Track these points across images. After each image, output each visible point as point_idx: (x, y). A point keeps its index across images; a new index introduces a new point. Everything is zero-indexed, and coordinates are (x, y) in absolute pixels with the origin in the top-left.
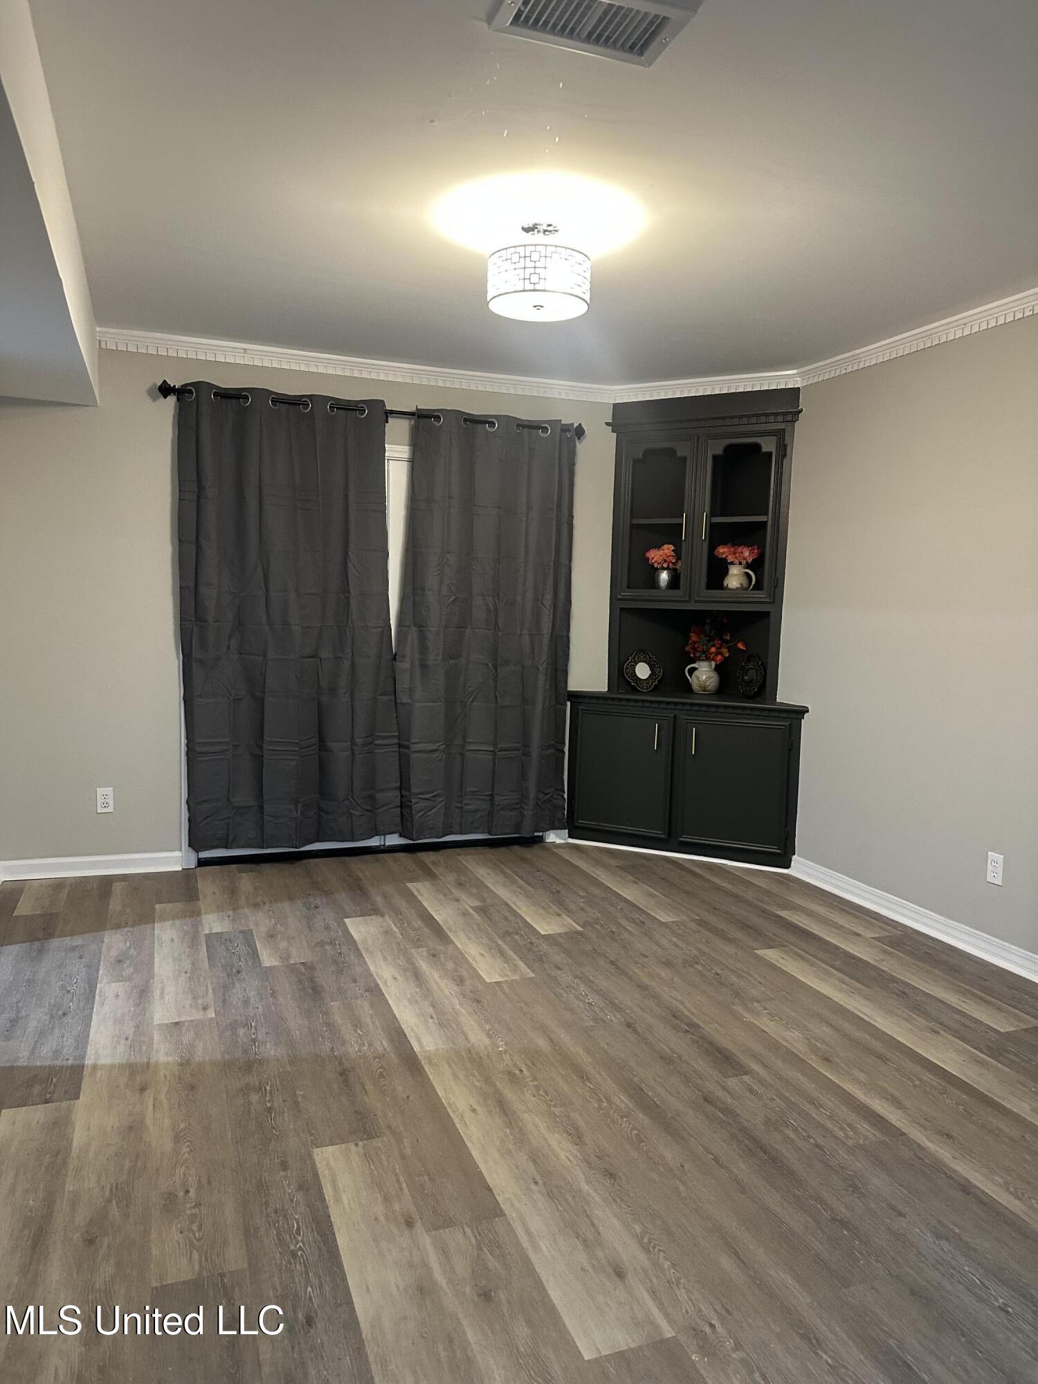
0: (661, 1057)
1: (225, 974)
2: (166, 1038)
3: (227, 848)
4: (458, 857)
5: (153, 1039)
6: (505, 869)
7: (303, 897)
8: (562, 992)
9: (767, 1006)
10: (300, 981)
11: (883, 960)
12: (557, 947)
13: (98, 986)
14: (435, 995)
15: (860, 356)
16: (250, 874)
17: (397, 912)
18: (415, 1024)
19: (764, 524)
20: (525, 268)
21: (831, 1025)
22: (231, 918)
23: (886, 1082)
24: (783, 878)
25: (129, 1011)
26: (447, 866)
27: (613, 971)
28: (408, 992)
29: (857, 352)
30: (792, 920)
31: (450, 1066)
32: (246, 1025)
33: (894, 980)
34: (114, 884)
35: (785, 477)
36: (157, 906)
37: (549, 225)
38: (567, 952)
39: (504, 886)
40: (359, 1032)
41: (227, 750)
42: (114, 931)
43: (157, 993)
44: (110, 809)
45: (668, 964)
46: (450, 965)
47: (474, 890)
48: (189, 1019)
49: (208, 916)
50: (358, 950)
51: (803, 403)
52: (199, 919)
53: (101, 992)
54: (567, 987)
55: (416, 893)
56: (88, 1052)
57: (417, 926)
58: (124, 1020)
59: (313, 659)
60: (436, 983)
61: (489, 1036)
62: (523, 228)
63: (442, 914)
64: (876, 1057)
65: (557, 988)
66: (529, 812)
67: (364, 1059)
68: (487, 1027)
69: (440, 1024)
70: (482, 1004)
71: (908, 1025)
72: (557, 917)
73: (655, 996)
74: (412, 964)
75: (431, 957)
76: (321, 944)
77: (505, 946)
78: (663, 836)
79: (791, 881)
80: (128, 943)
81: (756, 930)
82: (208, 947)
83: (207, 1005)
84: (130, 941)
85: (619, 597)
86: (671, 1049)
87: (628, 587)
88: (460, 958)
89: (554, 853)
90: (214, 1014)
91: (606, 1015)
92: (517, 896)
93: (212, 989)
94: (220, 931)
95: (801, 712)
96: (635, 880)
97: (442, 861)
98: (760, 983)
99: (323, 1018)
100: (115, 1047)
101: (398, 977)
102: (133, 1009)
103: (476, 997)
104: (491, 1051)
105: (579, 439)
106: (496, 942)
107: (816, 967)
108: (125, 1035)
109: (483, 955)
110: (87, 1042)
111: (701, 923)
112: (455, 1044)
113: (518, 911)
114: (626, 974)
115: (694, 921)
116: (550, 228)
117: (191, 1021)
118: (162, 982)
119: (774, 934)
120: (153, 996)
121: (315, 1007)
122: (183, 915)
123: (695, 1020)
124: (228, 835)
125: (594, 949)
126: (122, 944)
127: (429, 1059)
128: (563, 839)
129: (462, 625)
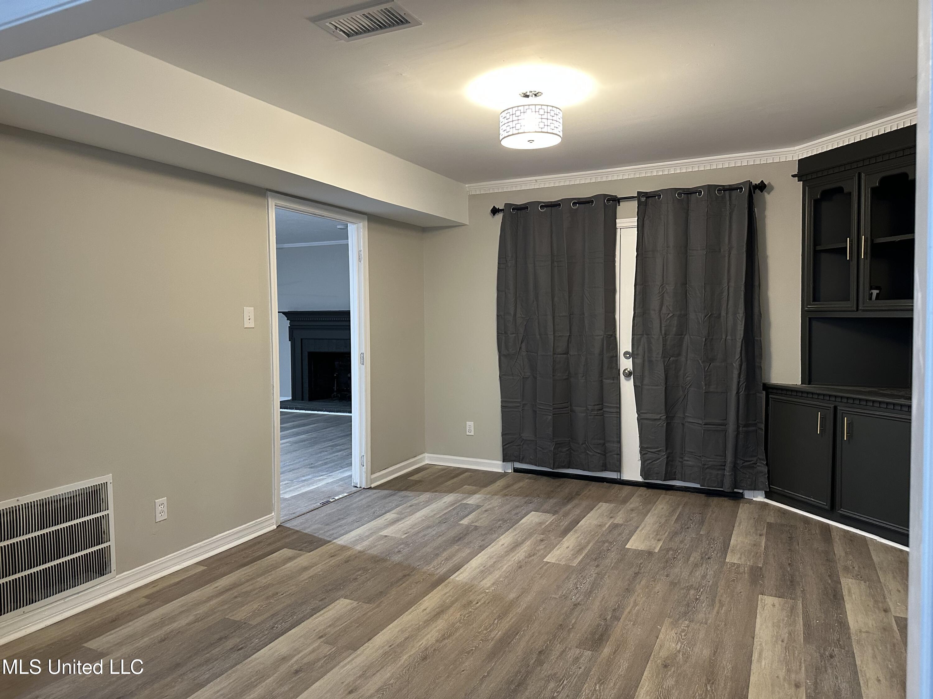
1: (439, 522)
2: (374, 540)
3: (519, 462)
4: (662, 496)
5: (369, 539)
7: (532, 497)
9: (692, 625)
10: (461, 533)
12: (620, 556)
13: (388, 513)
17: (566, 515)
22: (484, 499)
25: (379, 527)
27: (628, 577)
28: (497, 553)
30: (845, 587)
31: (452, 589)
32: (408, 544)
34: (466, 473)
38: (621, 560)
39: (660, 517)
41: (519, 406)
43: (401, 522)
44: (472, 433)
45: (674, 584)
47: (634, 515)
48: (393, 536)
49: (478, 495)
50: (512, 527)
52: (471, 496)
53: (383, 516)
54: (581, 576)
55: (596, 508)
56: (339, 538)
57: (562, 524)
59: (565, 356)
61: (494, 584)
63: (587, 522)
65: (574, 575)
66: (728, 472)
67: (424, 573)
68: (501, 580)
69: (482, 571)
70: (520, 569)
72: (656, 541)
73: (626, 597)
74: (525, 541)
75: (539, 541)
76: (500, 520)
77: (589, 547)
78: (827, 507)
82: (453, 509)
83: (409, 533)
84: (429, 499)
85: (808, 309)
86: (575, 623)
87: (814, 300)
88: (552, 546)
90: (405, 536)
91: (574, 596)
92: (654, 524)
93: (423, 526)
94: (470, 503)
97: (647, 495)
99: (441, 551)
102: (382, 526)
103: (524, 565)
105: (763, 192)
106: (589, 544)
108: (362, 535)
109: (568, 547)
110: (345, 534)
111: (756, 569)
112: (472, 581)
113: (638, 532)
115: (753, 567)
118: (411, 518)
120: (398, 523)
121: (446, 546)
122: (468, 492)
124: (520, 454)
125: (642, 563)
126: (424, 499)
127: (449, 583)
128: (760, 498)
129: (681, 333)
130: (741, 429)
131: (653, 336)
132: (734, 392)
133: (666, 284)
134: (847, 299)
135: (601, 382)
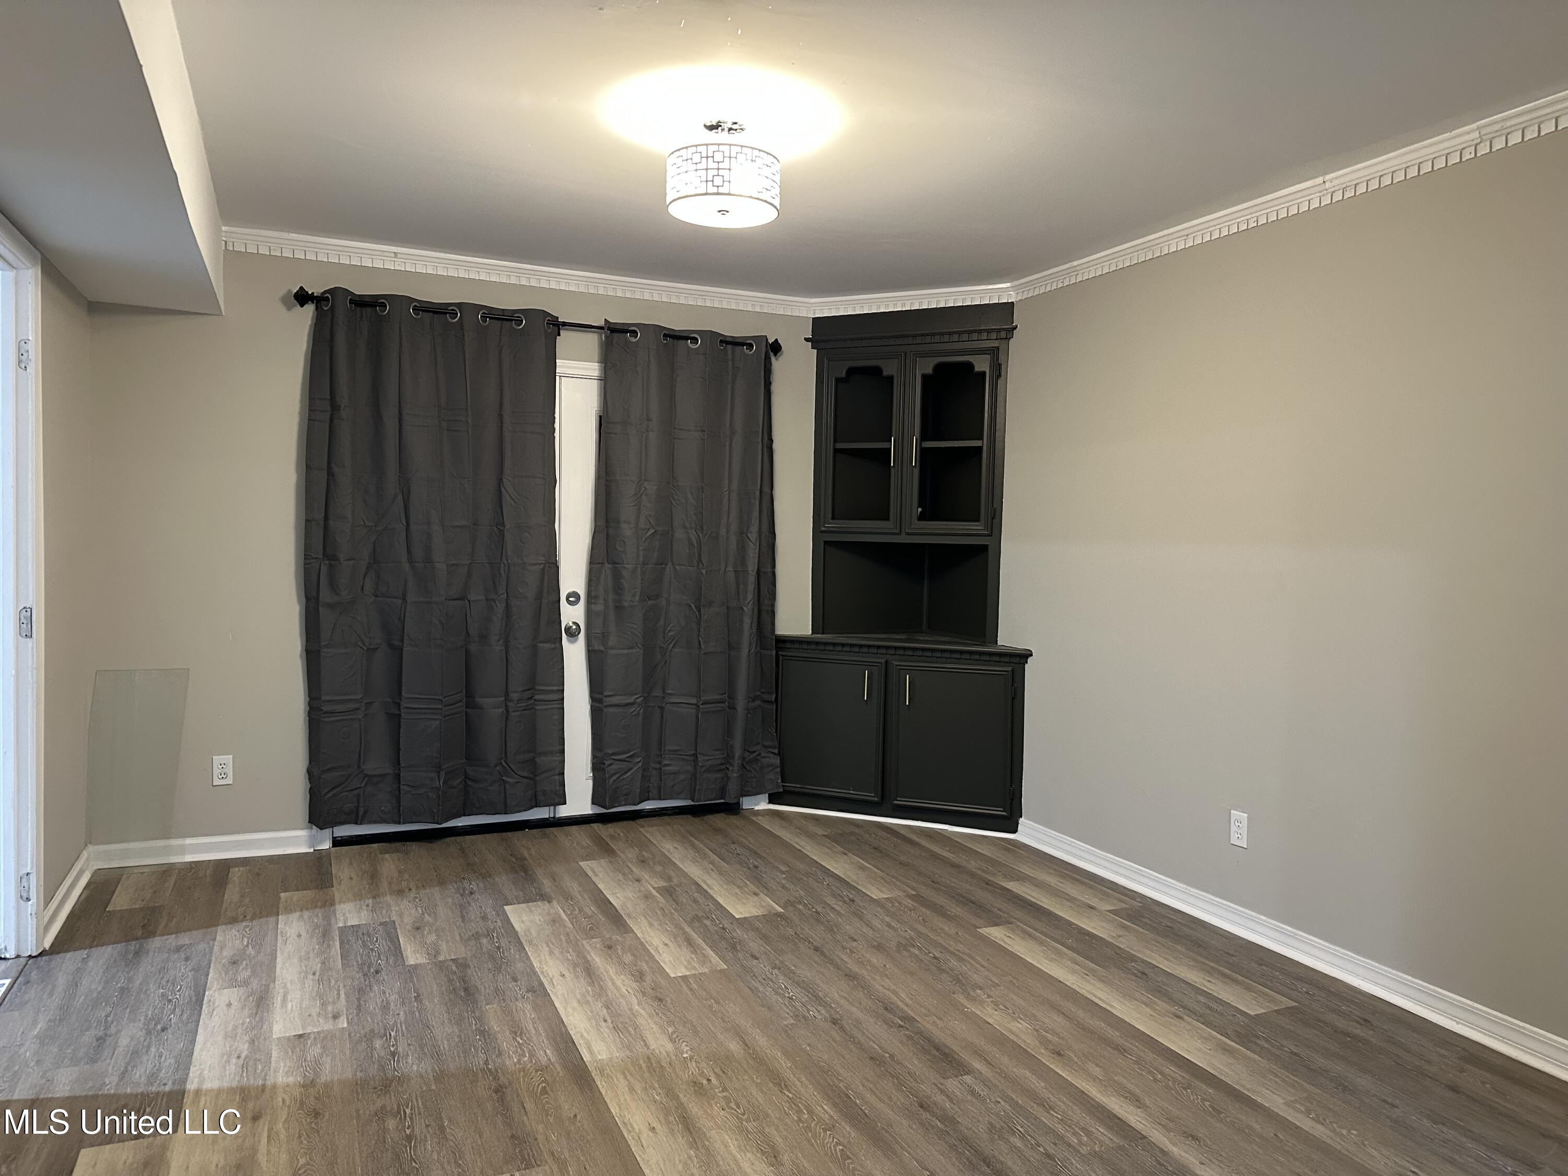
0: (871, 1058)
1: (361, 975)
2: (288, 1053)
4: (641, 830)
5: (271, 1056)
6: (696, 842)
7: (456, 882)
8: (757, 985)
9: (991, 993)
10: (450, 981)
11: (1120, 936)
12: (753, 933)
13: (207, 993)
14: (610, 994)
15: (1078, 268)
16: (394, 855)
17: (567, 896)
18: (585, 1030)
19: (980, 449)
20: (707, 169)
21: (1063, 1014)
22: (370, 908)
23: (1124, 1077)
24: (1010, 844)
25: (243, 1024)
26: (627, 841)
27: (816, 958)
28: (578, 992)
29: (1075, 263)
30: (1021, 893)
31: (625, 1077)
32: (385, 1035)
33: (1133, 958)
34: (231, 870)
35: (1000, 398)
36: (282, 895)
37: (735, 123)
38: (765, 938)
39: (694, 861)
40: (518, 1039)
41: (358, 709)
42: (229, 926)
43: (278, 1000)
44: (229, 781)
45: (879, 948)
46: (628, 958)
47: (658, 868)
48: (315, 1030)
49: (342, 905)
50: (521, 943)
51: (1018, 318)
52: (332, 909)
53: (210, 1001)
54: (764, 979)
55: (590, 873)
56: (191, 1074)
57: (590, 913)
58: (236, 1035)
59: (460, 602)
60: (612, 979)
61: (673, 1041)
62: (705, 126)
63: (619, 897)
64: (1113, 1048)
65: (753, 982)
67: (524, 1072)
68: (670, 1030)
69: (615, 1029)
70: (664, 1002)
71: (1148, 1010)
72: (755, 897)
73: (865, 986)
74: (584, 957)
75: (605, 949)
76: (477, 936)
77: (693, 933)
78: (876, 799)
79: (1018, 848)
80: (246, 940)
81: (980, 906)
82: (342, 943)
83: (338, 1013)
84: (248, 938)
85: (823, 529)
86: (881, 1048)
87: (833, 518)
88: (640, 950)
89: (754, 823)
90: (346, 1023)
91: (808, 1011)
92: (709, 874)
93: (345, 994)
94: (357, 923)
95: (1025, 656)
96: (844, 851)
97: (622, 834)
98: (983, 966)
99: (476, 1025)
100: (224, 1068)
101: (567, 974)
102: (248, 1020)
103: (658, 994)
104: (674, 1058)
105: (775, 355)
106: (683, 929)
107: (1046, 946)
108: (238, 1052)
109: (666, 945)
110: (190, 1063)
111: (918, 898)
112: (631, 1051)
113: (709, 891)
114: (831, 961)
115: (910, 897)
116: (735, 127)
117: (318, 1032)
118: (285, 986)
119: (998, 909)
120: (273, 1003)
121: (467, 1011)
122: (313, 905)
123: (910, 1012)
124: (358, 808)
125: (796, 933)
126: (238, 942)
127: (602, 1071)
128: (763, 805)
129: (663, 561)
131: (627, 566)
132: (745, 651)
133: (645, 480)
134: (885, 516)
135: (534, 647)
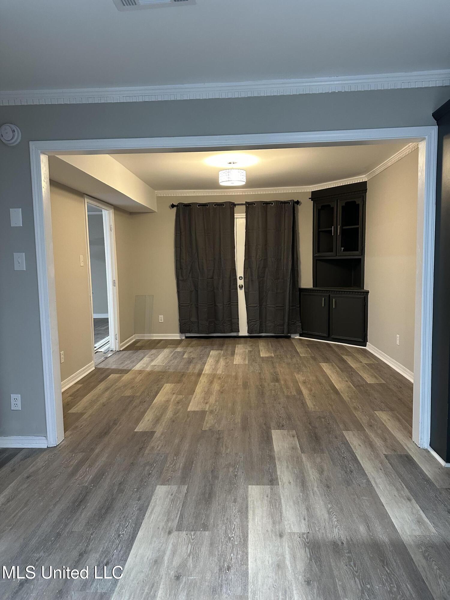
0: (260, 379)
1: (173, 358)
2: (151, 367)
3: (189, 333)
4: (259, 340)
5: (148, 367)
6: (270, 343)
7: (205, 346)
9: (304, 373)
10: (189, 360)
11: (359, 368)
12: (261, 359)
14: (218, 365)
17: (227, 350)
18: (207, 369)
21: (317, 378)
22: (184, 349)
26: (253, 342)
27: (270, 364)
28: (212, 364)
30: (345, 358)
31: (208, 375)
32: (170, 366)
33: (354, 371)
34: (162, 341)
35: (364, 212)
36: (168, 346)
37: (235, 162)
41: (189, 305)
42: (155, 349)
44: (162, 321)
45: (288, 364)
46: (228, 360)
47: (254, 347)
49: (179, 348)
50: (209, 356)
51: (368, 186)
52: (176, 348)
53: (144, 359)
54: (253, 366)
55: (236, 347)
56: (134, 368)
57: (229, 353)
59: (212, 279)
60: (221, 363)
61: (222, 372)
63: (239, 351)
65: (250, 366)
66: (286, 327)
68: (224, 370)
70: (228, 367)
72: (271, 353)
73: (275, 369)
74: (219, 359)
75: (225, 359)
76: (201, 354)
78: (326, 336)
79: (363, 350)
81: (328, 359)
82: (174, 353)
85: (316, 256)
86: (265, 377)
87: (319, 252)
88: (232, 359)
91: (256, 371)
92: (265, 349)
93: (168, 360)
94: (179, 351)
95: (368, 292)
96: (307, 347)
98: (310, 369)
100: (139, 368)
101: (213, 361)
102: (148, 362)
104: (220, 374)
105: (297, 205)
106: (246, 357)
107: (333, 367)
108: (144, 366)
109: (239, 359)
112: (213, 372)
113: (261, 352)
114: (273, 365)
117: (159, 365)
118: (158, 358)
119: (332, 360)
120: (154, 361)
121: (188, 365)
122: (173, 347)
124: (190, 329)
125: (272, 360)
126: (155, 352)
127: (204, 374)
128: (298, 337)
129: (265, 267)
130: (290, 308)
131: (253, 269)
132: (288, 292)
133: (259, 245)
134: (332, 251)
135: (230, 291)
